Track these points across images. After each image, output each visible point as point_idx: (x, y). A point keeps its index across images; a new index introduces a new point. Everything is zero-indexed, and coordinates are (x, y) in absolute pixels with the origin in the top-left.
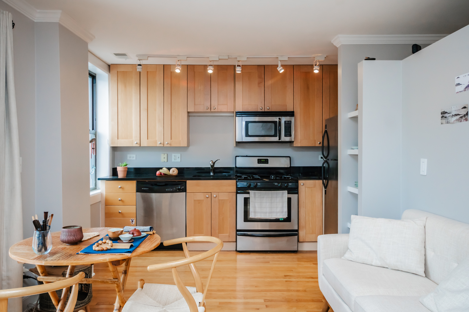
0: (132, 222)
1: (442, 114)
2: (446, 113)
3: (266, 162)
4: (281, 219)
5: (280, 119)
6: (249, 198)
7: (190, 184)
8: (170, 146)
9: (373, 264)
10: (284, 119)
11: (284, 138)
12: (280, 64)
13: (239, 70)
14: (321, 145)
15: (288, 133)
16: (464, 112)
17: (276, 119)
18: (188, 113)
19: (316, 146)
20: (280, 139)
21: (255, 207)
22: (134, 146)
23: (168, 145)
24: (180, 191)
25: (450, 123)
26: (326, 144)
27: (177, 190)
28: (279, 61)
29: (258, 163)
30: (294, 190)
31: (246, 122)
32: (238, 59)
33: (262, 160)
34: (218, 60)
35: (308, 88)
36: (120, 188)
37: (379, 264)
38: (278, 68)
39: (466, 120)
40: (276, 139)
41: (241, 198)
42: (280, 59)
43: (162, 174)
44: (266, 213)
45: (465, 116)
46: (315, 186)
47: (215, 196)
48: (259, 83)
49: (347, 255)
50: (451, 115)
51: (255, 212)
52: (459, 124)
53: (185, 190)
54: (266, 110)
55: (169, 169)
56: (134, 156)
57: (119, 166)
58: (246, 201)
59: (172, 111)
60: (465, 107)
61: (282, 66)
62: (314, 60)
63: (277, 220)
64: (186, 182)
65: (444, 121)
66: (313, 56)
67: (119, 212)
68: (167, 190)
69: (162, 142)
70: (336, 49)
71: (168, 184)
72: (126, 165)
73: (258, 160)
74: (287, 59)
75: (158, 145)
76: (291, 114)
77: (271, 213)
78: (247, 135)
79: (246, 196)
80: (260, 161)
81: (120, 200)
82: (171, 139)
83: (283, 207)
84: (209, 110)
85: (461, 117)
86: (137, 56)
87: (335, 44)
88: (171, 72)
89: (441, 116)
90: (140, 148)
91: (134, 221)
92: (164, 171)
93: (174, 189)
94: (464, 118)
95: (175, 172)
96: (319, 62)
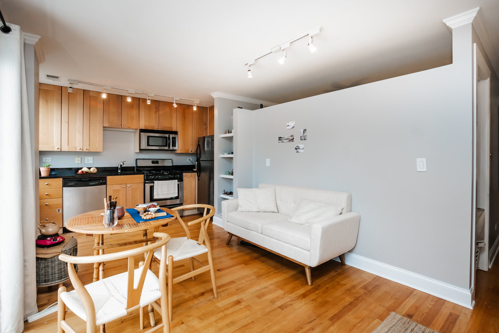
0: (59, 211)
1: (279, 138)
2: (282, 138)
3: (157, 162)
4: (174, 197)
5: (169, 136)
6: (154, 186)
7: (110, 179)
8: (88, 151)
9: (254, 211)
10: (171, 136)
11: (171, 148)
12: (174, 102)
13: (149, 102)
14: (196, 152)
15: (174, 145)
16: (291, 138)
17: (167, 136)
18: (104, 127)
19: (189, 152)
20: (169, 148)
21: (158, 192)
22: (55, 150)
23: (87, 151)
24: (102, 184)
25: (284, 142)
26: (198, 152)
27: (99, 183)
28: (174, 100)
29: (152, 163)
30: (181, 180)
31: (148, 136)
32: (148, 95)
33: (155, 162)
34: (135, 93)
35: (185, 118)
36: (47, 185)
37: (257, 210)
38: (173, 104)
39: (293, 141)
40: (166, 148)
41: (148, 186)
42: (175, 99)
43: (84, 172)
44: (165, 194)
45: (292, 139)
46: (191, 177)
47: (129, 186)
48: (155, 112)
49: (239, 209)
50: (285, 139)
51: (158, 195)
52: (289, 143)
53: (105, 183)
54: (160, 130)
55: (89, 168)
56: (50, 159)
57: (42, 167)
58: (152, 188)
59: (91, 125)
60: (292, 136)
61: (176, 103)
62: (193, 102)
63: (171, 199)
64: (106, 177)
65: (280, 141)
66: (194, 100)
67: (46, 205)
68: (91, 184)
69: (82, 148)
70: (213, 99)
71: (91, 179)
72: (49, 166)
73: (152, 161)
74: (179, 99)
75: (78, 150)
76: (176, 133)
77: (168, 194)
78: (148, 145)
79: (152, 184)
80: (153, 162)
81: (46, 195)
82: (89, 146)
83: (175, 190)
84: (120, 127)
85: (290, 140)
86: (69, 80)
87: (212, 96)
88: (90, 96)
89: (278, 139)
90: (60, 152)
91: (61, 210)
92: (85, 169)
93: (97, 183)
94: (291, 141)
95: (95, 171)
96: (197, 104)
